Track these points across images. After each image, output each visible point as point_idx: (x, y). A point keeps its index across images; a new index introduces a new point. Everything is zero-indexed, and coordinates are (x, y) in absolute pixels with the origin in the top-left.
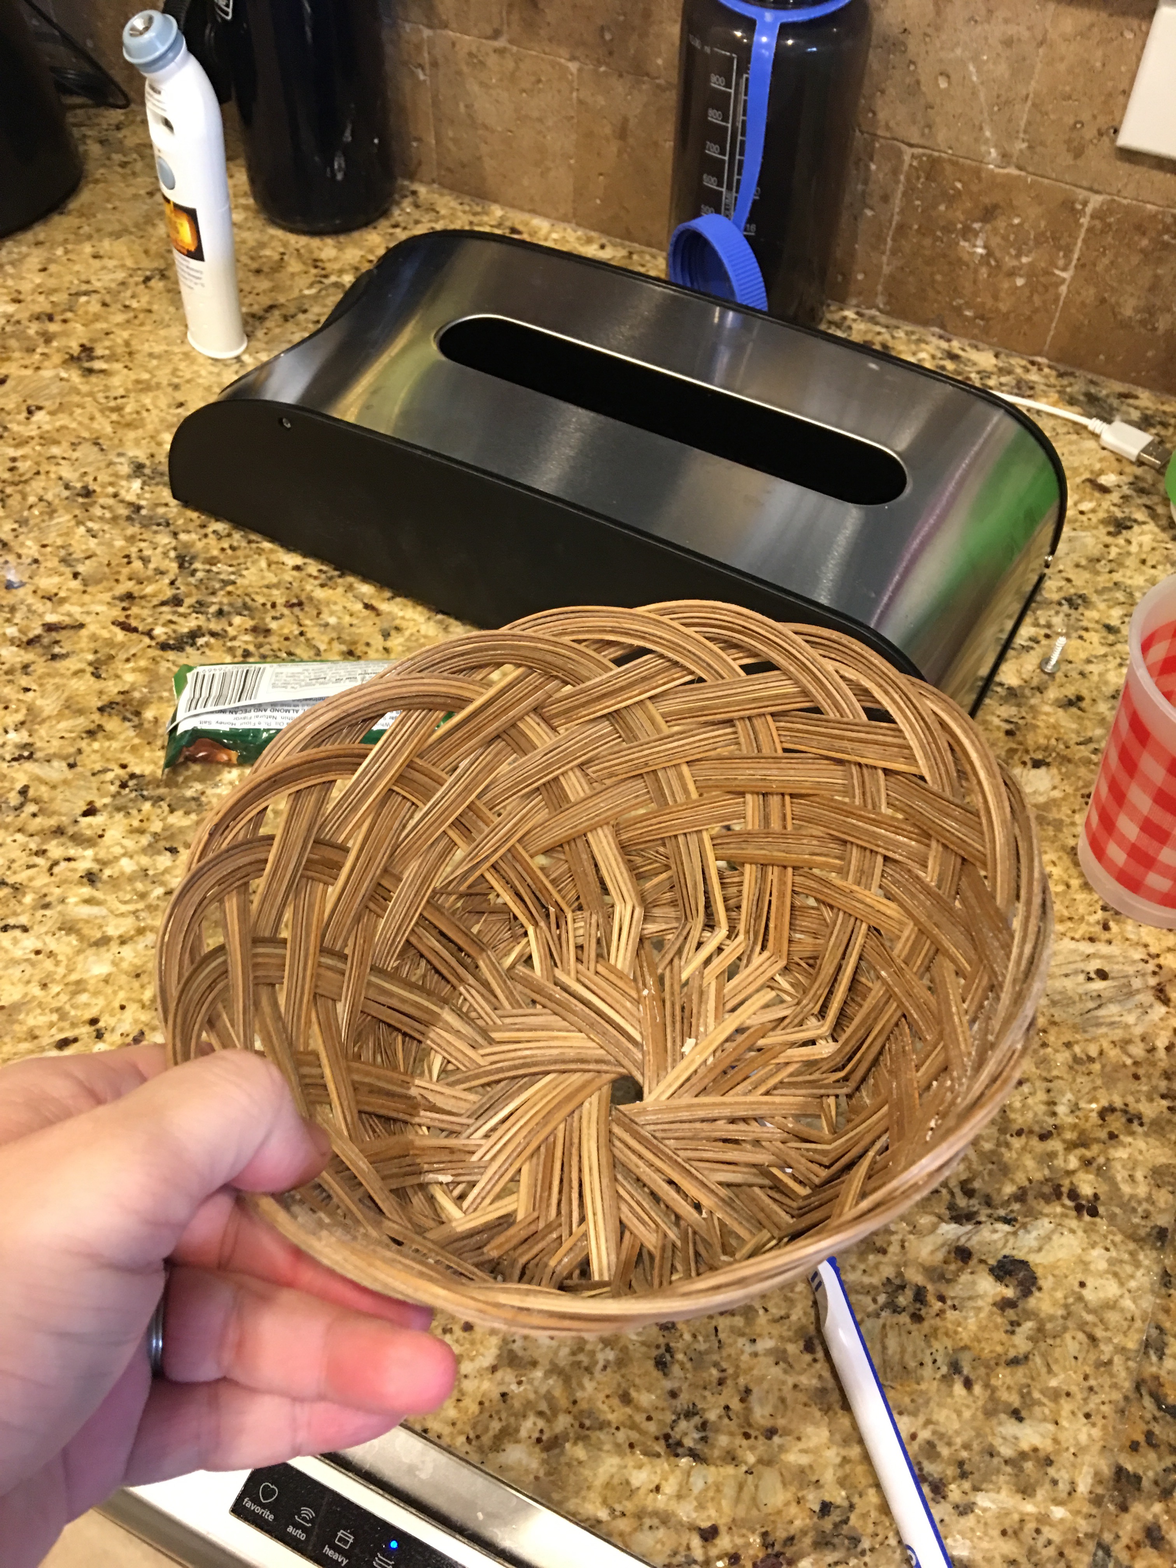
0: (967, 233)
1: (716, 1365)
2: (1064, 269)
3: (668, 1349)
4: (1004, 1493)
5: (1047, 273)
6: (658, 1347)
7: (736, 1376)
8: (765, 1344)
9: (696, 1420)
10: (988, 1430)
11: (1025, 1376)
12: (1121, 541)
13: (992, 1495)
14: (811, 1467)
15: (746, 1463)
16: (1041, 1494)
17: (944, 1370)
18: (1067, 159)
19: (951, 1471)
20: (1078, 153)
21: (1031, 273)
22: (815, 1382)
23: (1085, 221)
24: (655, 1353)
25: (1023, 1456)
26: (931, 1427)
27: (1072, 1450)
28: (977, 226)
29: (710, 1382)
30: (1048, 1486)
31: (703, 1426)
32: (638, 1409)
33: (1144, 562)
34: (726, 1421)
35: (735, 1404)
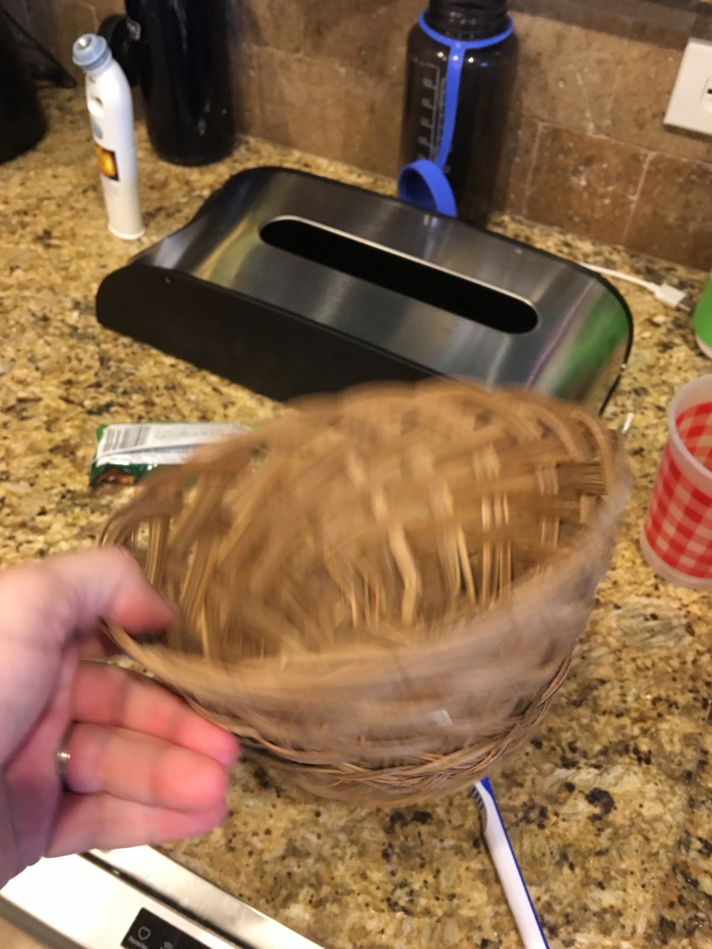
0: (576, 172)
1: (419, 855)
2: (634, 194)
3: (390, 846)
4: (592, 934)
5: (623, 196)
6: (384, 844)
7: (431, 862)
8: (449, 842)
9: (407, 889)
10: (583, 896)
11: (606, 862)
12: (666, 355)
13: (585, 935)
14: (476, 918)
15: (437, 916)
16: (615, 934)
17: (557, 858)
18: (634, 130)
19: (561, 920)
20: (641, 126)
21: (614, 196)
22: (479, 866)
23: (646, 167)
24: (382, 848)
25: (605, 911)
26: (549, 893)
27: (634, 907)
28: (582, 168)
29: (416, 866)
30: (619, 929)
31: (411, 893)
32: (371, 882)
33: (680, 369)
34: (425, 890)
35: (431, 879)
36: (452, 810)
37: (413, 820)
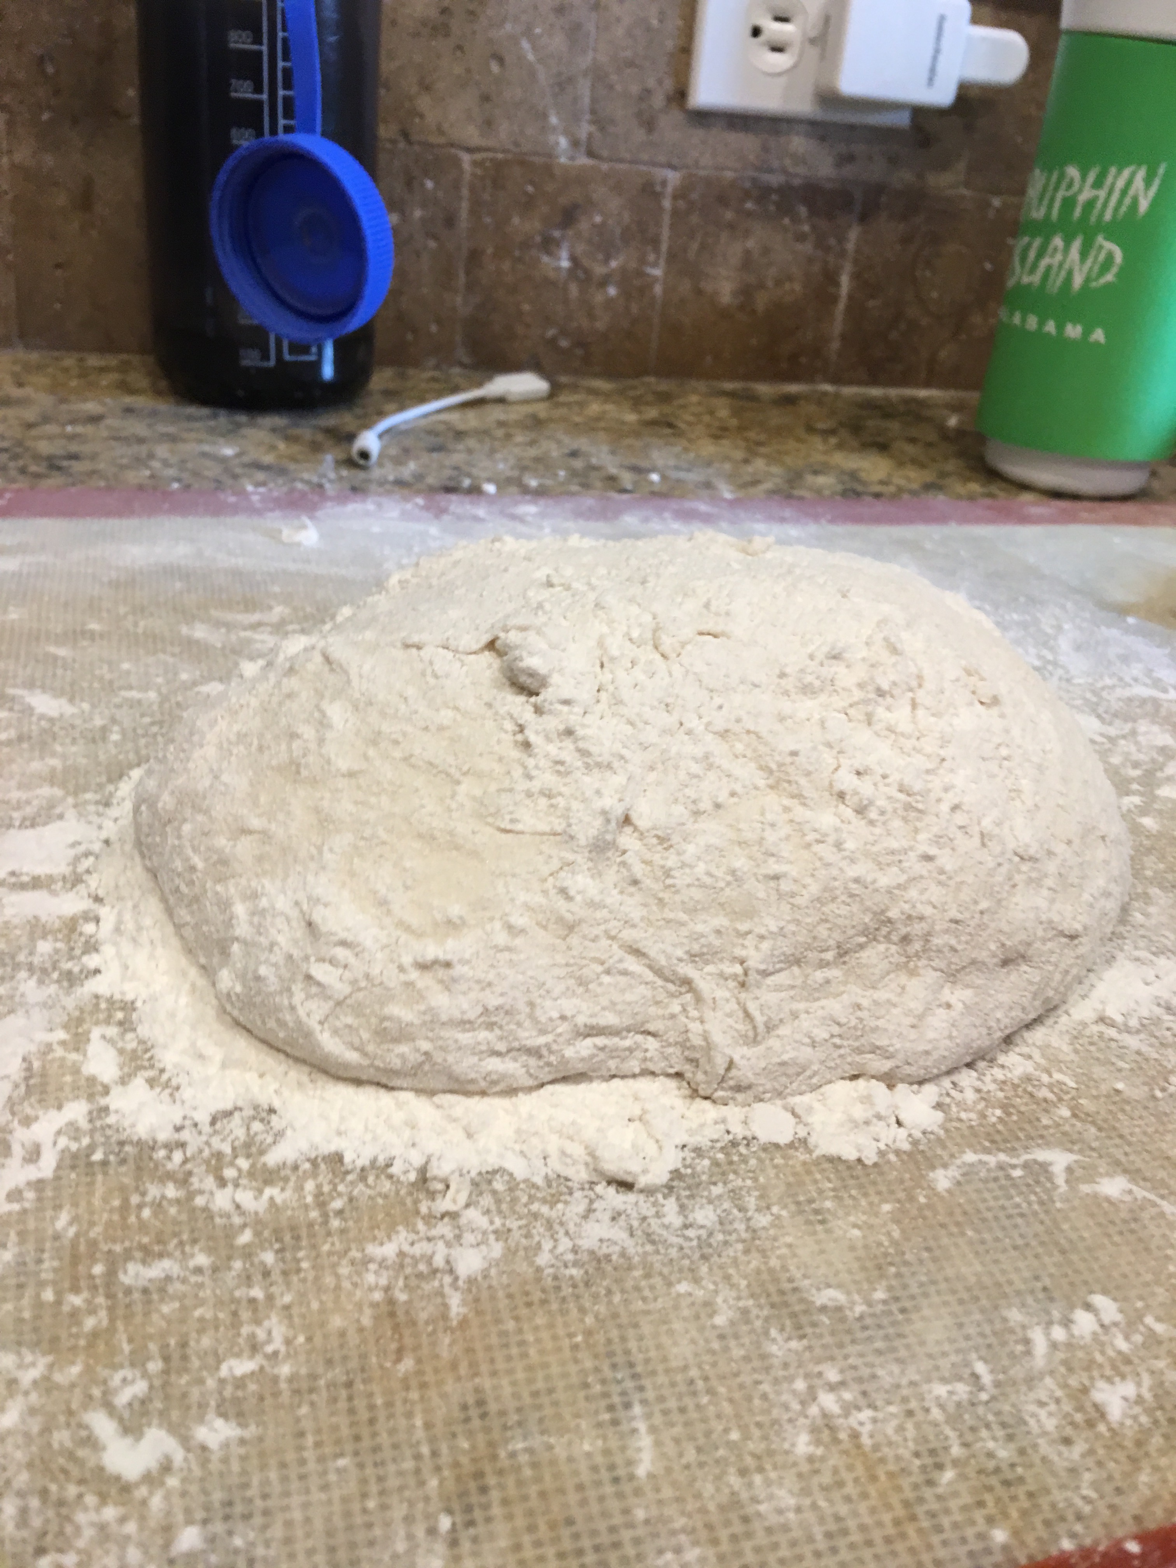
0: (549, 245)
2: (655, 265)
5: (640, 274)
18: (640, 135)
20: (649, 125)
21: (625, 278)
23: (667, 204)
28: (557, 234)
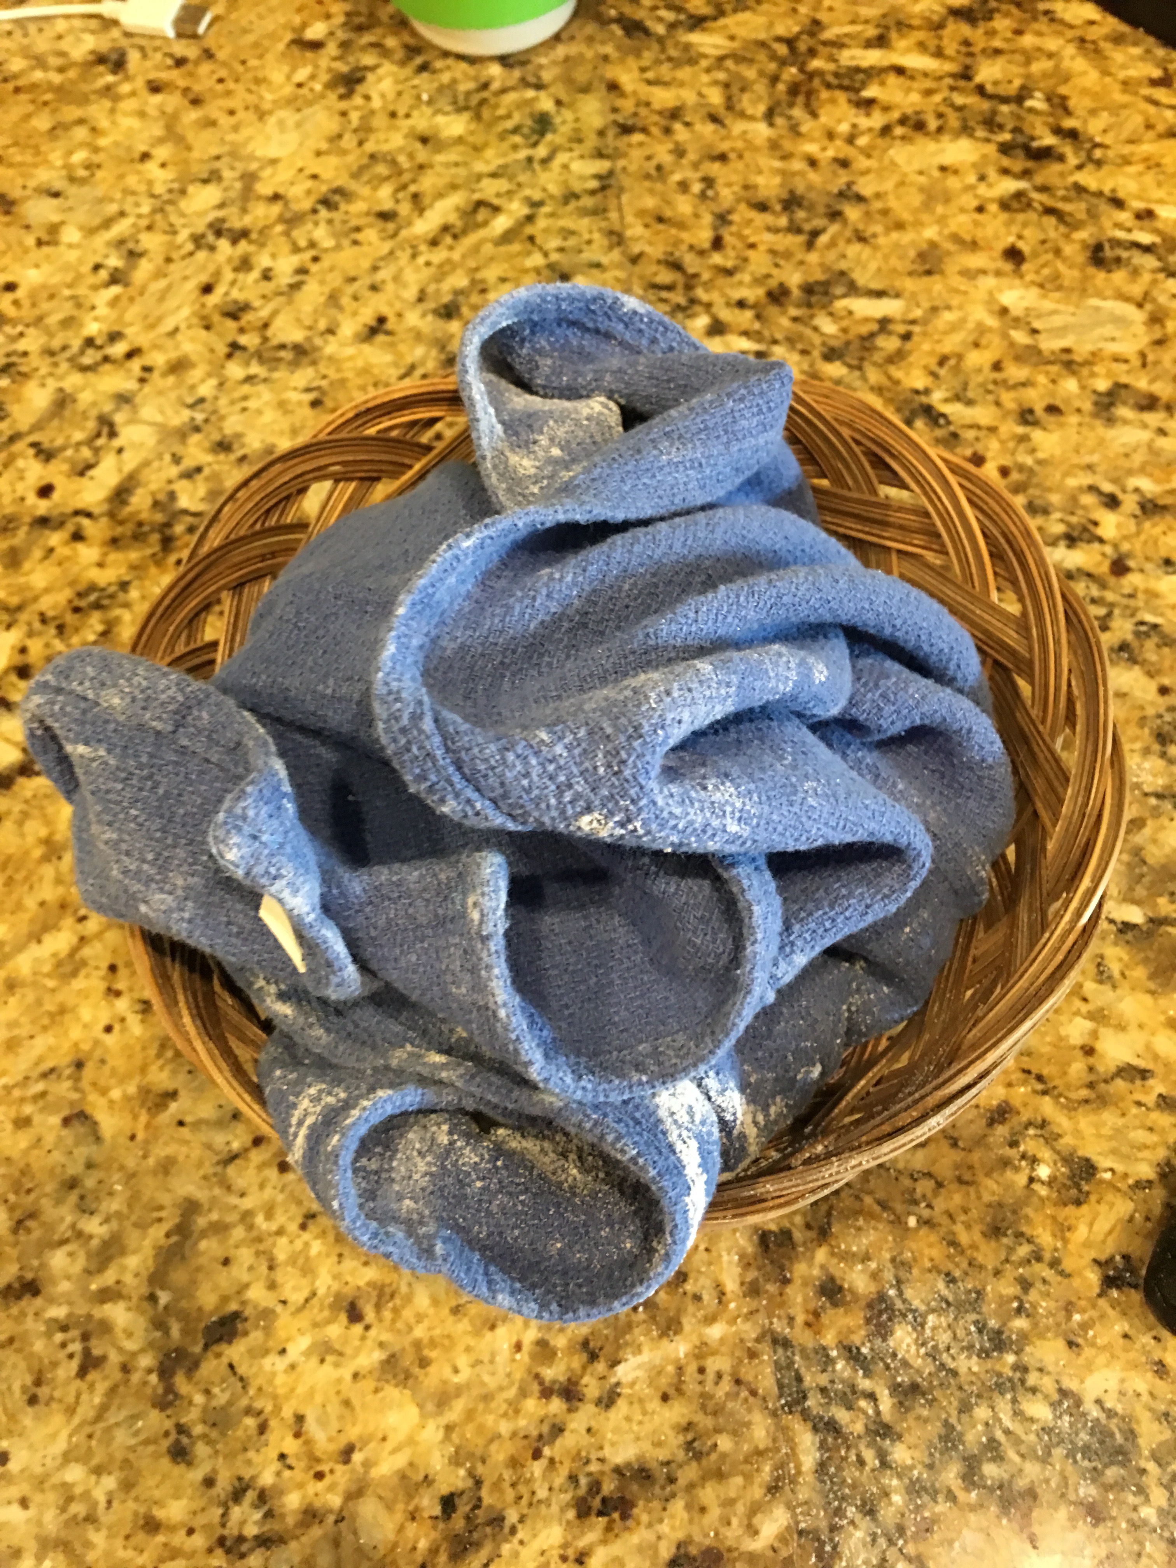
1: (248, 1411)
3: (181, 1429)
4: (646, 1349)
6: (167, 1434)
7: (278, 1409)
8: (298, 1346)
9: (250, 1496)
13: (633, 1359)
14: (411, 1464)
15: (331, 1511)
16: (688, 1323)
19: (577, 1361)
22: (378, 1356)
24: (166, 1443)
29: (249, 1438)
30: (691, 1308)
31: (263, 1497)
32: (172, 1529)
34: (287, 1473)
35: (290, 1445)
36: (279, 1276)
37: (206, 1347)
